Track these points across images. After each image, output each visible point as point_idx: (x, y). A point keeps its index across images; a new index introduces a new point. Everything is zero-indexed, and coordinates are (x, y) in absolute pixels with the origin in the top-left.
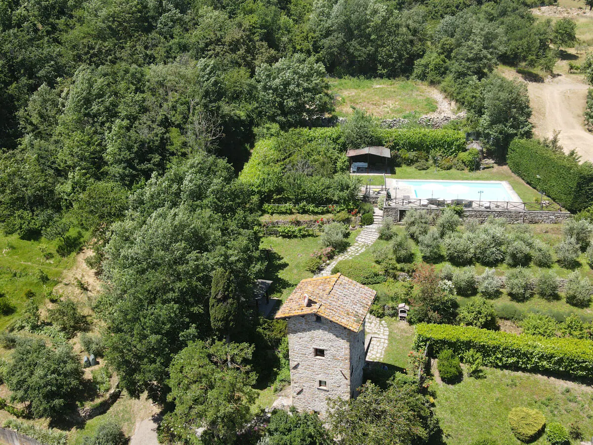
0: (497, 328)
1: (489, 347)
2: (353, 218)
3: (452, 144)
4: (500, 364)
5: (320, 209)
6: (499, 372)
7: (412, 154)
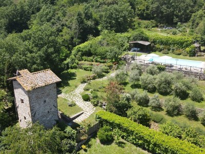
0: (149, 126)
1: (128, 130)
2: (114, 66)
3: (183, 43)
4: (135, 143)
5: (102, 61)
6: (134, 147)
7: (161, 47)
